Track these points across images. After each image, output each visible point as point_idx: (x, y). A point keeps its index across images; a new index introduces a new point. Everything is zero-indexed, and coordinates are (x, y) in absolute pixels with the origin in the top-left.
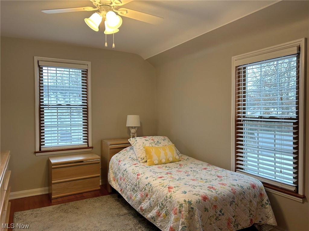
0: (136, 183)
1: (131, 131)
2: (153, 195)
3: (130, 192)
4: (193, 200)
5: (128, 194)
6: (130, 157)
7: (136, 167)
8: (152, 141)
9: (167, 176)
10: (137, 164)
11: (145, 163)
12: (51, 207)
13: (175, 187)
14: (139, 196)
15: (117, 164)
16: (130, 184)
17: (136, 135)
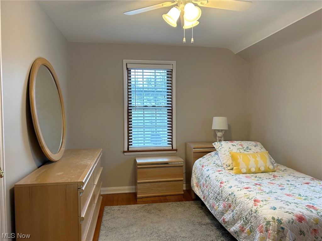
0: (219, 192)
1: (217, 135)
2: (237, 206)
3: (213, 201)
4: (284, 218)
5: (211, 202)
6: (214, 163)
7: (220, 174)
8: (241, 147)
9: (256, 187)
10: (222, 171)
11: (231, 171)
12: (136, 205)
13: (262, 201)
14: (222, 206)
15: (200, 169)
16: (213, 192)
17: (223, 138)
